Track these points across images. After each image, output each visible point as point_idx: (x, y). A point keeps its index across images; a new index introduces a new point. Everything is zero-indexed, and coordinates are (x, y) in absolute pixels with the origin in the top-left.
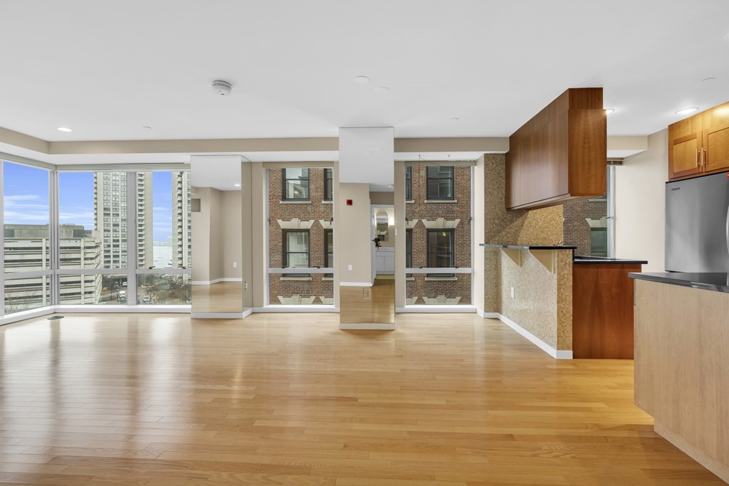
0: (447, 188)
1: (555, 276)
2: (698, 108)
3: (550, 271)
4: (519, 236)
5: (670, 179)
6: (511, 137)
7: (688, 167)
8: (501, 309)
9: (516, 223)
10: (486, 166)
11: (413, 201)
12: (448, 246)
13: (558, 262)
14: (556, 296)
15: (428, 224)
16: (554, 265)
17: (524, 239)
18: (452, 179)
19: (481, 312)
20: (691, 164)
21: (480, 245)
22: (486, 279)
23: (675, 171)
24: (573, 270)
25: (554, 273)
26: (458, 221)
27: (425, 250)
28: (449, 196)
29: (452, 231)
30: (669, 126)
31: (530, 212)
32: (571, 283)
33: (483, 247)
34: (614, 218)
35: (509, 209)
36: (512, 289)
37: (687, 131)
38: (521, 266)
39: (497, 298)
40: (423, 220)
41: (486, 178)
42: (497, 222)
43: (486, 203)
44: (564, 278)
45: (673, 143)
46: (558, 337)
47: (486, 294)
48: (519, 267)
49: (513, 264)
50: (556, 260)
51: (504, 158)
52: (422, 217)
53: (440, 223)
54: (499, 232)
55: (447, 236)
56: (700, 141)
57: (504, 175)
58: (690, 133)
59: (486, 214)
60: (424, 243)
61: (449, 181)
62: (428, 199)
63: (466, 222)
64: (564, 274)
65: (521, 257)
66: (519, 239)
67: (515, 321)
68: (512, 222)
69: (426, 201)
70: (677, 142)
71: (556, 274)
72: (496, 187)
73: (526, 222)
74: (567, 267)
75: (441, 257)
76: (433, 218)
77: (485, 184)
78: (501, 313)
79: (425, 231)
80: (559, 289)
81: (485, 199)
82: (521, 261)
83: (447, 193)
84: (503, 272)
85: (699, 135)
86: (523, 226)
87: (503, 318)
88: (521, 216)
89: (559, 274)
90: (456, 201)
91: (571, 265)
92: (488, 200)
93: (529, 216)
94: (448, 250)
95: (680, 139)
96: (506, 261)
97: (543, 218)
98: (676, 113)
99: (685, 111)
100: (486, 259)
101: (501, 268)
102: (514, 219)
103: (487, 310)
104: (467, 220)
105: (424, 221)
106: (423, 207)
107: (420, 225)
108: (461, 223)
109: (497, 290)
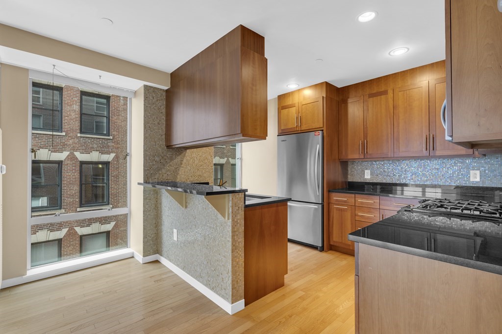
0: (103, 126)
1: (230, 222)
2: (299, 85)
3: (224, 217)
4: (178, 174)
5: (278, 133)
6: (172, 74)
7: (290, 126)
8: (162, 251)
9: (176, 161)
10: (146, 98)
11: (64, 134)
12: (103, 176)
13: (232, 207)
14: (230, 243)
15: (81, 157)
16: (228, 211)
17: (183, 176)
18: (108, 118)
19: (139, 258)
20: (293, 124)
21: (139, 184)
22: (145, 221)
23: (282, 128)
24: (245, 213)
25: (228, 219)
26: (113, 155)
27: (78, 182)
28: (105, 133)
29: (107, 164)
30: (278, 96)
31: (188, 150)
32: (243, 228)
33: (142, 187)
34: (241, 159)
35: (169, 147)
36: (175, 231)
37: (289, 102)
38: (186, 207)
39: (156, 239)
40: (75, 153)
41: (145, 111)
42: (157, 159)
43: (145, 138)
44: (238, 223)
45: (281, 108)
46: (232, 289)
47: (145, 237)
48: (184, 209)
49: (176, 204)
50: (230, 204)
51: (164, 94)
52: (74, 149)
53: (94, 156)
54: (159, 169)
55: (103, 168)
56: (298, 109)
57: (164, 111)
58: (291, 103)
59: (145, 151)
60: (77, 175)
61: (105, 120)
62: (81, 132)
63: (121, 157)
64: (238, 219)
65: (186, 198)
66: (178, 177)
67: (178, 266)
68: (171, 159)
69: (79, 135)
70: (284, 108)
71: (231, 220)
72: (156, 123)
73: (185, 161)
74: (240, 211)
75: (96, 186)
76: (87, 151)
77: (145, 117)
78: (161, 255)
79: (78, 164)
80: (233, 236)
81: (144, 134)
82: (186, 203)
83: (103, 131)
84: (163, 211)
85: (297, 105)
86: (181, 164)
87: (164, 261)
88: (180, 154)
89: (233, 220)
90: (111, 137)
91: (243, 209)
92: (147, 135)
93: (187, 154)
94: (103, 179)
95: (285, 106)
96: (167, 200)
97: (198, 158)
98: (287, 86)
99: (292, 86)
100: (145, 199)
101: (161, 208)
102: (174, 157)
103: (145, 254)
104: (123, 156)
105: (77, 154)
106: (76, 141)
107: (72, 157)
108: (117, 157)
109: (157, 230)
